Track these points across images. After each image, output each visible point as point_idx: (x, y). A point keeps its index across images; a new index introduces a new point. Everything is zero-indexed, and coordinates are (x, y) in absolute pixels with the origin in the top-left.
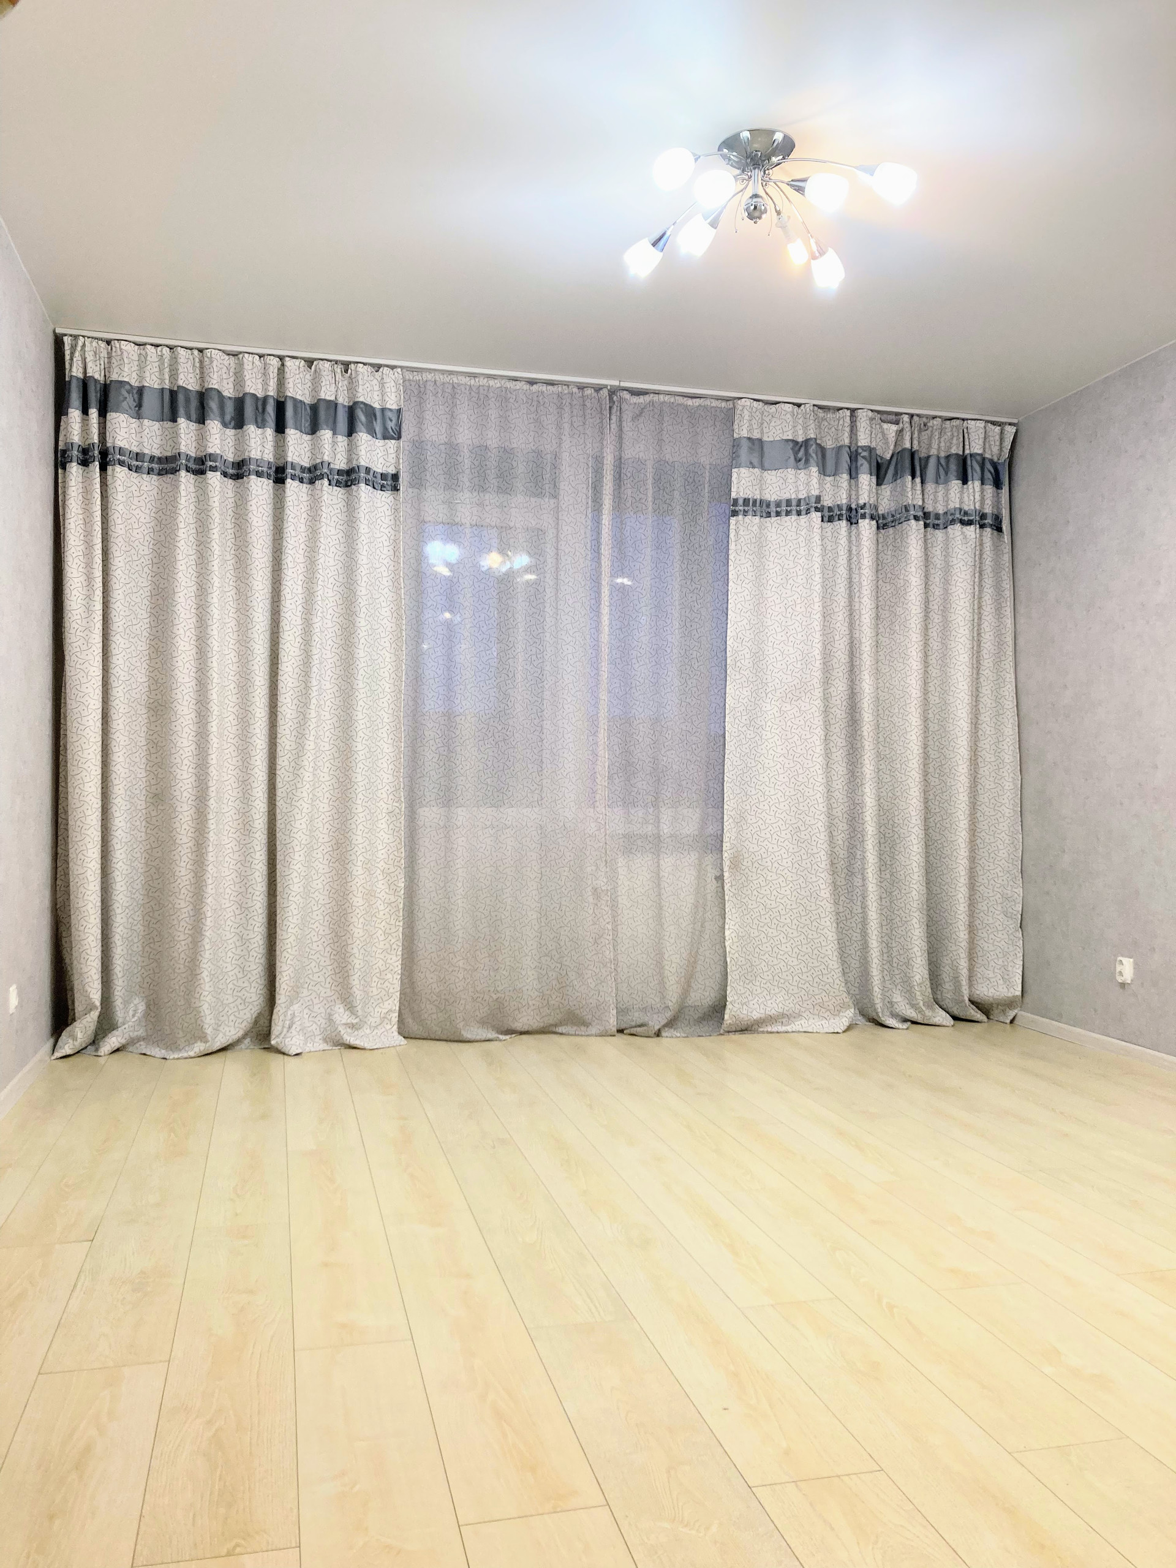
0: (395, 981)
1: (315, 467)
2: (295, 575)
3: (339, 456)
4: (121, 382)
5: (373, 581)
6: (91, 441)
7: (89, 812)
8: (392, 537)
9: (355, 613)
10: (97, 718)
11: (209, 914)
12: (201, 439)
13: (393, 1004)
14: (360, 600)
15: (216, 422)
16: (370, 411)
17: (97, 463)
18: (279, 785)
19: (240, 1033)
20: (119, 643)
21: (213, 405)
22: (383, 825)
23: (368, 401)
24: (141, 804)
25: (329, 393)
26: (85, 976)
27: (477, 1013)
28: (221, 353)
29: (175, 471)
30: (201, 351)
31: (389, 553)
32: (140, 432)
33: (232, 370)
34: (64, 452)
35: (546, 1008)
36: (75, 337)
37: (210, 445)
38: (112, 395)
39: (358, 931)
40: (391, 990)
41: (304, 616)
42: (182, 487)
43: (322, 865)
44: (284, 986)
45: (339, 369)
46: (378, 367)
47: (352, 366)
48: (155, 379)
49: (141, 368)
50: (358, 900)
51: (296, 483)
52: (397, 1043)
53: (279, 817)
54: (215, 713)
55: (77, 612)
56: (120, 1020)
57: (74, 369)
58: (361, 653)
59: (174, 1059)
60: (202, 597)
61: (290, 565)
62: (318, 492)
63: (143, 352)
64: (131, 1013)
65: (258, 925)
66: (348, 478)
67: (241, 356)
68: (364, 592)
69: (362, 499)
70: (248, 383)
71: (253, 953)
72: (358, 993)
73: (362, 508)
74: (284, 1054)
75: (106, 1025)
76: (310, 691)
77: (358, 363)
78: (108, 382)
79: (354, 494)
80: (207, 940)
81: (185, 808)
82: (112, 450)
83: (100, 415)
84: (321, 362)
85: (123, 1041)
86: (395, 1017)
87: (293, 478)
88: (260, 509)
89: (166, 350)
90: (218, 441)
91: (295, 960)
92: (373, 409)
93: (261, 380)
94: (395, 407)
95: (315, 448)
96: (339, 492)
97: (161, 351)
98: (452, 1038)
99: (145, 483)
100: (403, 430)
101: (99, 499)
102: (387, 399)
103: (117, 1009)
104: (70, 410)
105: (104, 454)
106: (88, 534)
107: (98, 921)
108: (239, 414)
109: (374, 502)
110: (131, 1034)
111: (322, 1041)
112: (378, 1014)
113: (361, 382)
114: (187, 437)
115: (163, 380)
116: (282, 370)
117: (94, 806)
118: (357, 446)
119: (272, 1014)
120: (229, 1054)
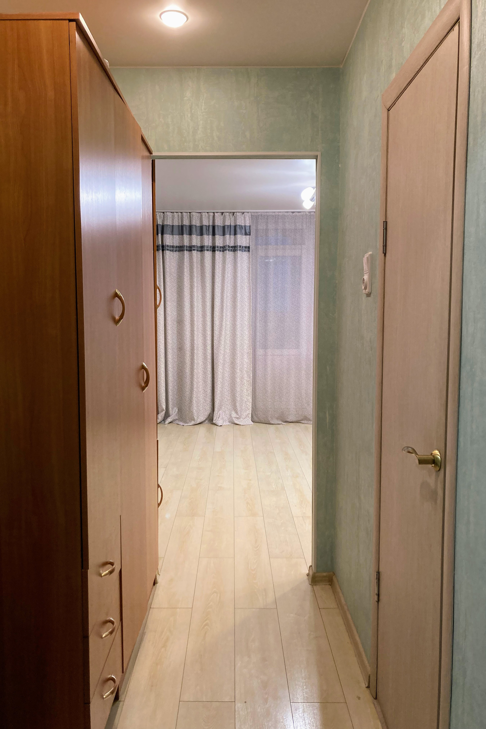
0: (250, 405)
1: (224, 246)
2: (219, 281)
3: (232, 242)
5: (242, 281)
6: (160, 244)
7: (161, 354)
8: (248, 267)
9: (236, 292)
11: (195, 384)
12: (191, 240)
13: (250, 412)
14: (238, 288)
15: (195, 235)
16: (241, 227)
17: (161, 250)
18: (215, 345)
19: (205, 419)
20: (168, 303)
21: (194, 230)
22: (245, 357)
23: (240, 224)
24: (176, 351)
25: (228, 223)
26: (161, 401)
27: (276, 415)
28: (195, 213)
29: (183, 250)
30: (190, 213)
31: (247, 272)
32: (173, 239)
33: (199, 217)
35: (297, 415)
37: (193, 242)
38: (165, 228)
39: (238, 389)
40: (249, 408)
41: (221, 294)
42: (185, 256)
43: (227, 369)
44: (217, 405)
45: (231, 214)
46: (243, 213)
47: (235, 213)
48: (177, 222)
49: (173, 220)
50: (238, 380)
51: (218, 252)
52: (251, 424)
53: (215, 355)
54: (196, 324)
56: (171, 414)
58: (239, 304)
59: (186, 426)
60: (192, 289)
61: (217, 278)
62: (225, 255)
63: (173, 215)
64: (174, 412)
65: (209, 387)
66: (234, 249)
67: (202, 213)
68: (239, 285)
69: (239, 256)
70: (204, 222)
71: (208, 395)
72: (239, 408)
73: (239, 259)
74: (217, 425)
75: (167, 415)
76: (223, 317)
77: (237, 212)
78: (164, 225)
79: (236, 254)
80: (195, 392)
81: (188, 352)
82: (165, 246)
83: (161, 235)
84: (226, 213)
85: (172, 420)
86: (250, 415)
87: (218, 250)
88: (208, 261)
89: (180, 214)
90: (195, 241)
91: (220, 398)
92: (242, 226)
93: (207, 220)
94: (249, 225)
95: (224, 240)
96: (231, 253)
97: (179, 213)
98: (267, 423)
99: (175, 255)
100: (251, 232)
101: (162, 260)
102: (246, 223)
103: (170, 411)
105: (163, 246)
106: (159, 272)
107: (164, 385)
108: (201, 231)
109: (242, 256)
110: (174, 418)
111: (228, 422)
112: (245, 415)
113: (238, 218)
114: (186, 239)
115: (179, 223)
116: (214, 216)
117: (163, 352)
118: (237, 239)
119: (213, 414)
120: (201, 425)
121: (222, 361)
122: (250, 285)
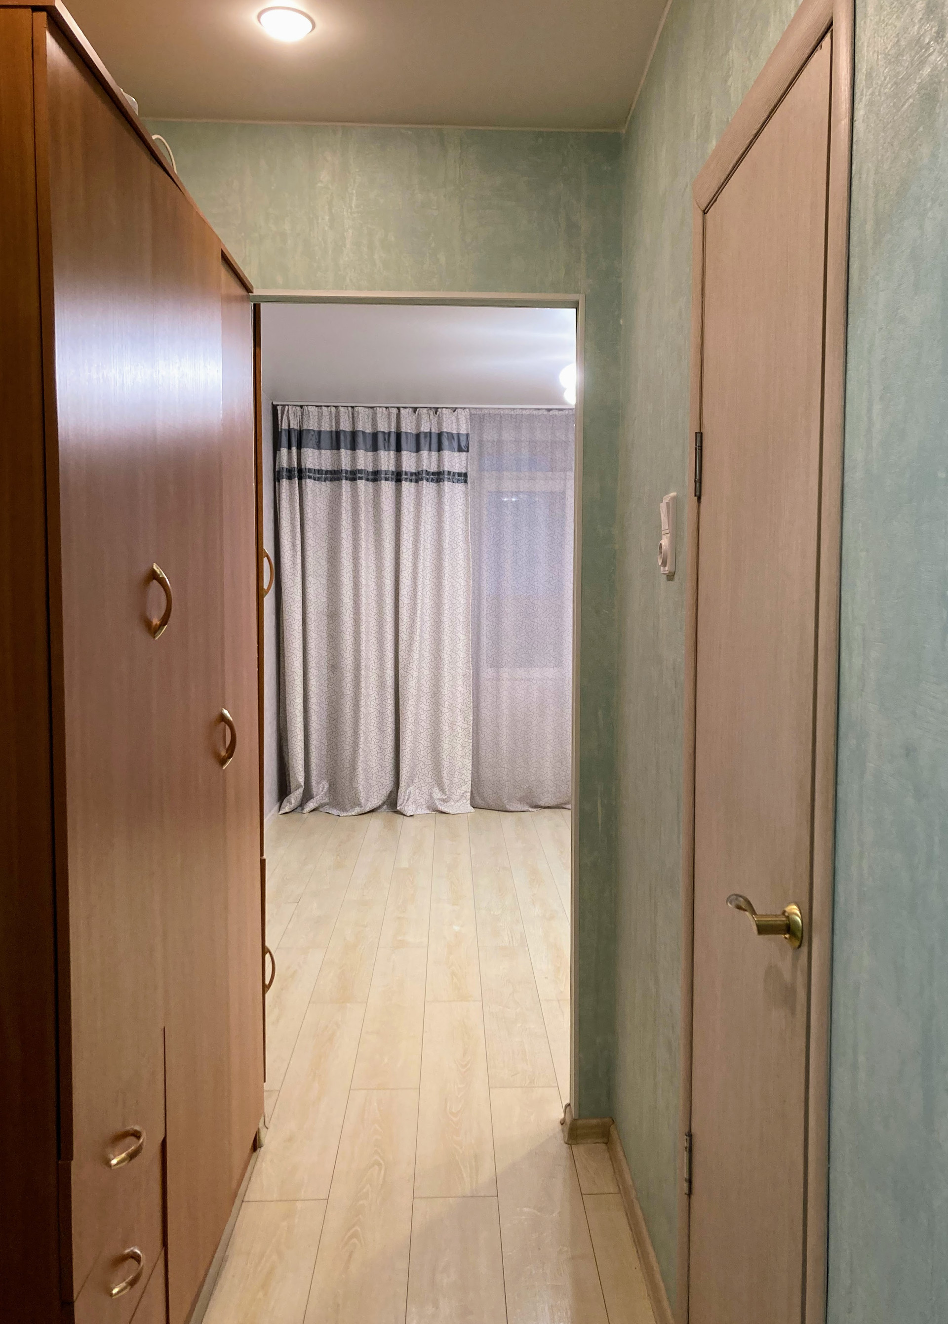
0: (468, 775)
1: (419, 472)
2: (408, 538)
3: (433, 464)
4: (309, 430)
5: (453, 538)
6: (293, 466)
7: (296, 678)
8: (465, 511)
9: (442, 559)
10: (300, 623)
11: (362, 735)
12: (354, 460)
13: (467, 788)
14: (445, 551)
15: (362, 451)
16: (451, 436)
17: (297, 479)
18: (400, 660)
19: (380, 803)
20: (311, 580)
21: (360, 439)
22: (460, 682)
23: (449, 430)
24: (325, 671)
25: (426, 428)
26: (296, 768)
27: (516, 795)
28: (363, 408)
29: (339, 479)
30: (352, 407)
31: (463, 521)
32: (320, 457)
33: (371, 416)
34: (279, 472)
35: (558, 793)
36: (284, 406)
37: (359, 464)
38: (304, 437)
39: (446, 745)
40: (466, 780)
41: (413, 562)
42: (344, 490)
43: (425, 706)
44: (404, 775)
45: (431, 413)
46: (455, 410)
47: (440, 410)
48: (327, 425)
49: (320, 420)
50: (446, 728)
51: (408, 483)
52: (469, 811)
53: (400, 679)
54: (364, 620)
55: (288, 565)
56: (315, 793)
57: (283, 425)
58: (446, 582)
60: (356, 553)
61: (405, 532)
62: (420, 488)
63: (320, 410)
64: (321, 789)
65: (390, 741)
66: (438, 477)
67: (375, 409)
68: (447, 546)
69: (446, 491)
70: (379, 425)
71: (387, 757)
72: (446, 781)
73: (446, 496)
74: (404, 815)
75: (307, 795)
76: (417, 606)
77: (443, 408)
78: (302, 429)
79: (442, 487)
80: (361, 750)
81: (348, 674)
82: (304, 470)
83: (297, 450)
84: (422, 409)
85: (317, 805)
86: (468, 795)
87: (406, 480)
88: (388, 500)
89: (333, 409)
90: (363, 462)
91: (410, 762)
92: (452, 434)
93: (387, 422)
94: (465, 432)
95: (419, 461)
96: (433, 485)
97: (331, 409)
98: (501, 809)
99: (323, 487)
100: (470, 446)
101: (298, 499)
102: (460, 428)
103: (313, 787)
104: (282, 449)
105: (300, 471)
106: (293, 519)
107: (302, 738)
108: (375, 442)
109: (453, 491)
110: (321, 801)
111: (426, 808)
112: (458, 794)
113: (444, 419)
114: (345, 459)
115: (332, 426)
116: (398, 415)
117: (299, 674)
118: (443, 459)
119: (397, 792)
120: (374, 814)
121: (414, 691)
122: (469, 546)
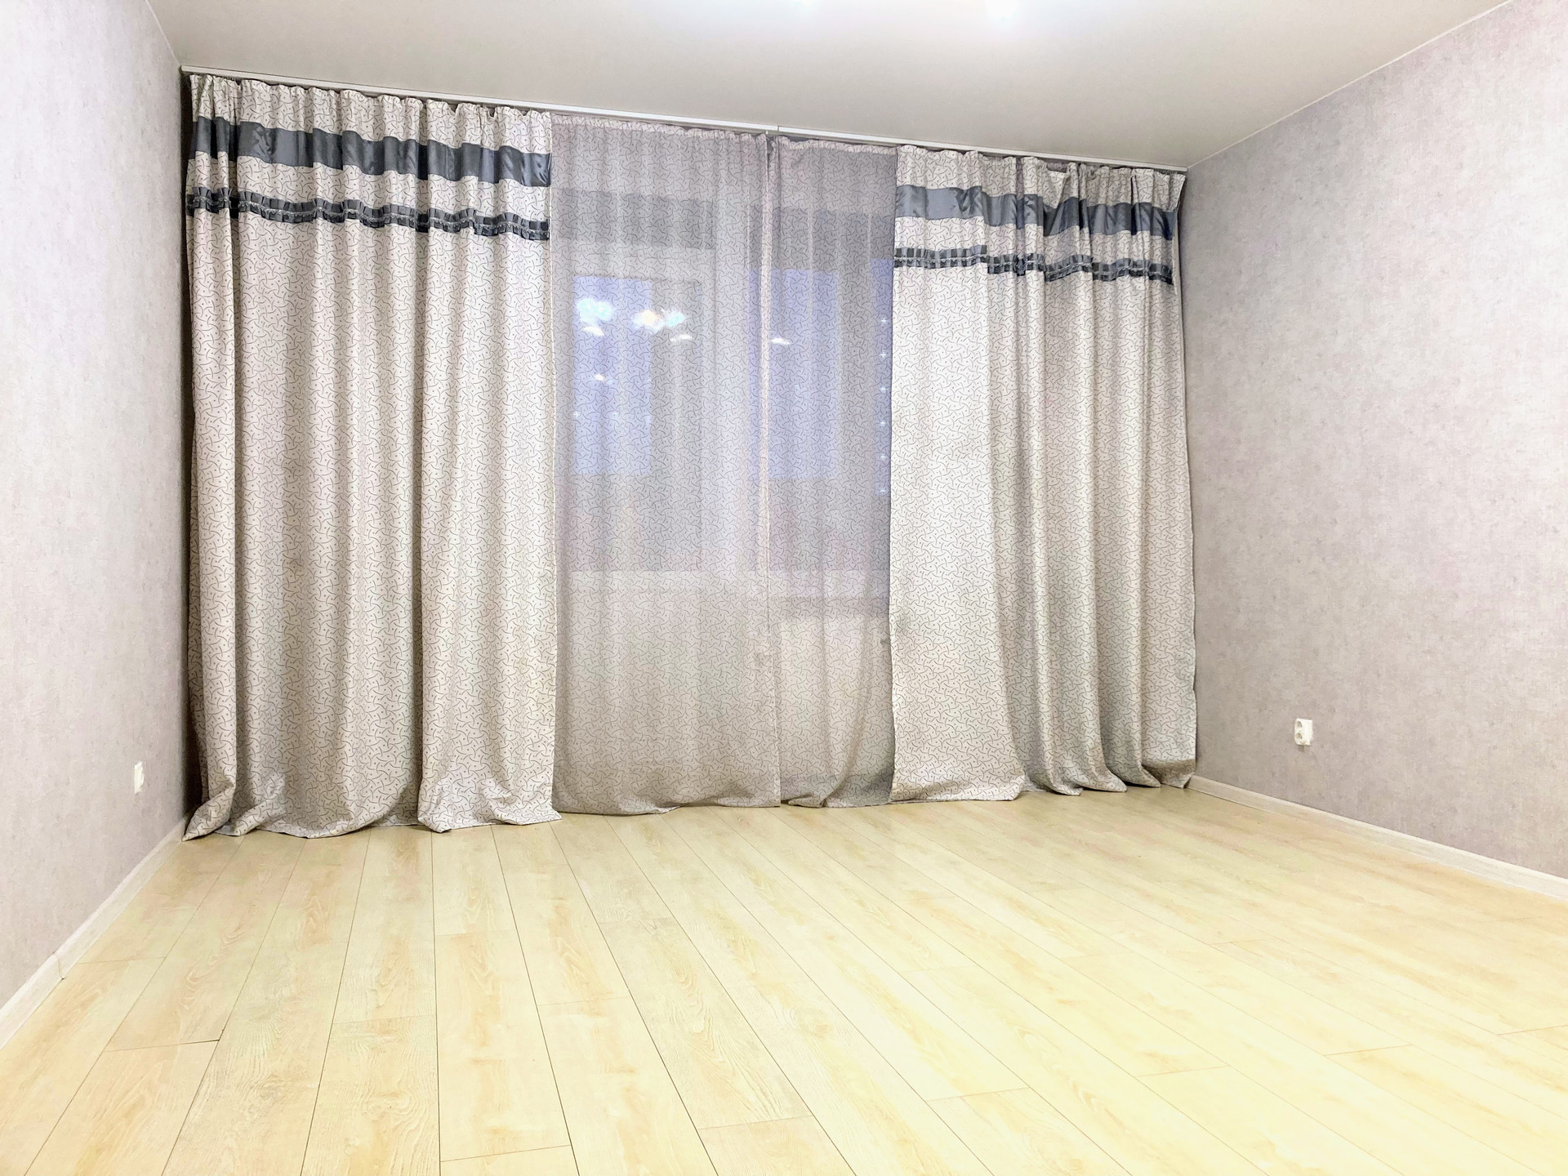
0: (549, 753)
1: (460, 215)
2: (440, 328)
3: (485, 203)
4: (253, 123)
5: (522, 334)
6: (220, 186)
7: (222, 579)
8: (542, 289)
9: (502, 367)
10: (230, 478)
11: (350, 685)
12: (340, 185)
13: (547, 777)
14: (508, 354)
15: (355, 167)
16: (518, 156)
17: (227, 209)
18: (424, 548)
19: (387, 809)
20: (253, 399)
21: (352, 149)
22: (534, 589)
23: (515, 146)
24: (278, 570)
25: (474, 138)
26: (219, 751)
27: (635, 785)
28: (359, 94)
29: (311, 219)
30: (338, 92)
31: (538, 305)
32: (274, 177)
33: (372, 112)
34: (192, 197)
35: (707, 780)
36: (203, 76)
37: (349, 191)
38: (243, 136)
39: (509, 701)
40: (545, 763)
41: (449, 371)
42: (320, 235)
43: (471, 632)
44: (431, 759)
45: (484, 112)
46: (525, 111)
47: (499, 109)
48: (289, 121)
49: (274, 110)
50: (509, 670)
51: (440, 231)
52: (551, 817)
53: (424, 582)
54: (356, 473)
55: (208, 367)
56: (258, 798)
57: (202, 109)
58: (509, 409)
59: (315, 838)
60: (341, 352)
61: (435, 317)
62: (463, 240)
63: (275, 92)
64: (269, 790)
65: (404, 695)
66: (495, 226)
67: (380, 98)
68: (512, 345)
69: (510, 248)
70: (389, 126)
71: (398, 725)
72: (510, 767)
73: (510, 258)
74: (432, 831)
75: (243, 802)
76: (456, 450)
77: (504, 106)
78: (239, 124)
79: (501, 242)
80: (349, 712)
81: (325, 573)
82: (243, 195)
83: (230, 159)
84: (466, 105)
85: (261, 820)
86: (548, 791)
87: (437, 225)
88: (403, 259)
89: (300, 91)
90: (357, 187)
91: (443, 732)
92: (521, 154)
93: (402, 123)
94: (543, 152)
95: (461, 194)
96: (485, 241)
97: (295, 92)
98: (608, 812)
99: (280, 231)
100: (552, 177)
101: (230, 247)
102: (536, 144)
103: (255, 786)
104: (198, 153)
105: (235, 199)
106: (219, 284)
107: (233, 694)
108: (379, 158)
109: (519, 250)
110: (269, 811)
111: (471, 817)
112: (530, 789)
113: (507, 126)
114: (324, 182)
115: (297, 122)
116: (424, 113)
117: (228, 571)
118: (504, 193)
119: (419, 789)
120: (374, 831)
121: (450, 602)
122: (551, 349)
